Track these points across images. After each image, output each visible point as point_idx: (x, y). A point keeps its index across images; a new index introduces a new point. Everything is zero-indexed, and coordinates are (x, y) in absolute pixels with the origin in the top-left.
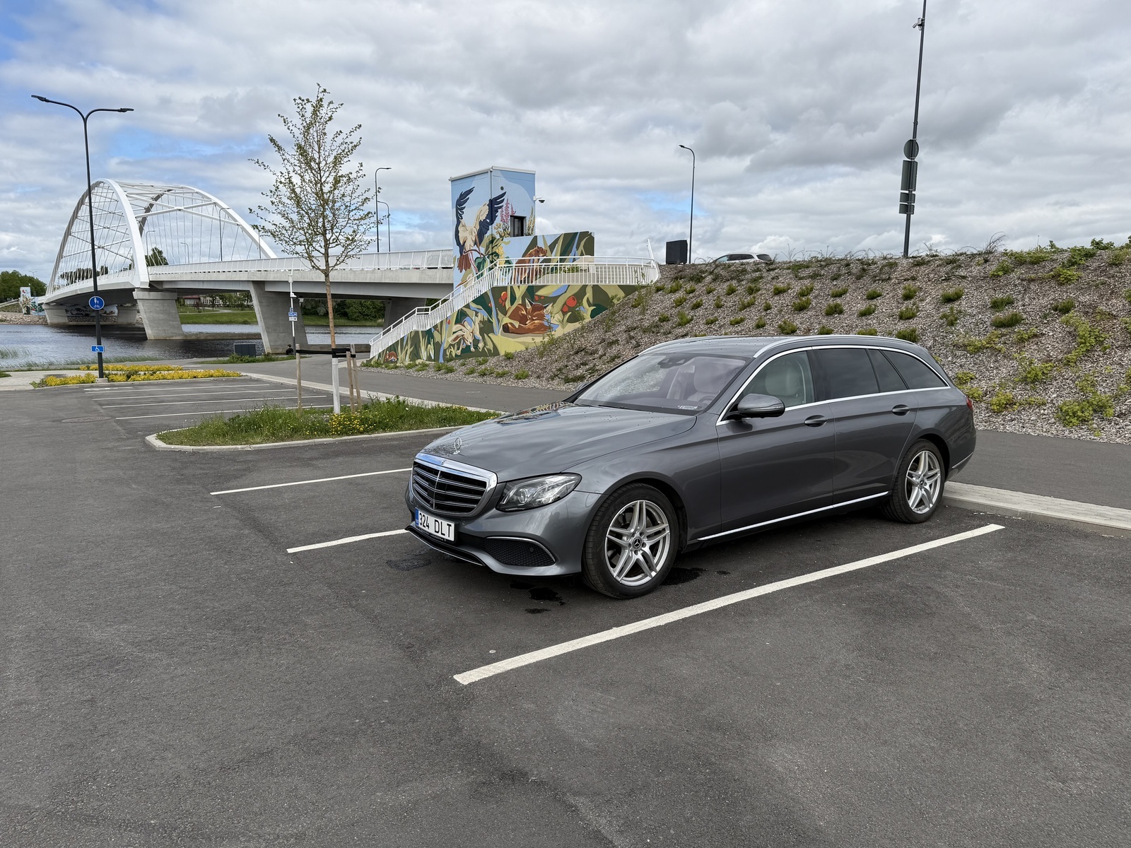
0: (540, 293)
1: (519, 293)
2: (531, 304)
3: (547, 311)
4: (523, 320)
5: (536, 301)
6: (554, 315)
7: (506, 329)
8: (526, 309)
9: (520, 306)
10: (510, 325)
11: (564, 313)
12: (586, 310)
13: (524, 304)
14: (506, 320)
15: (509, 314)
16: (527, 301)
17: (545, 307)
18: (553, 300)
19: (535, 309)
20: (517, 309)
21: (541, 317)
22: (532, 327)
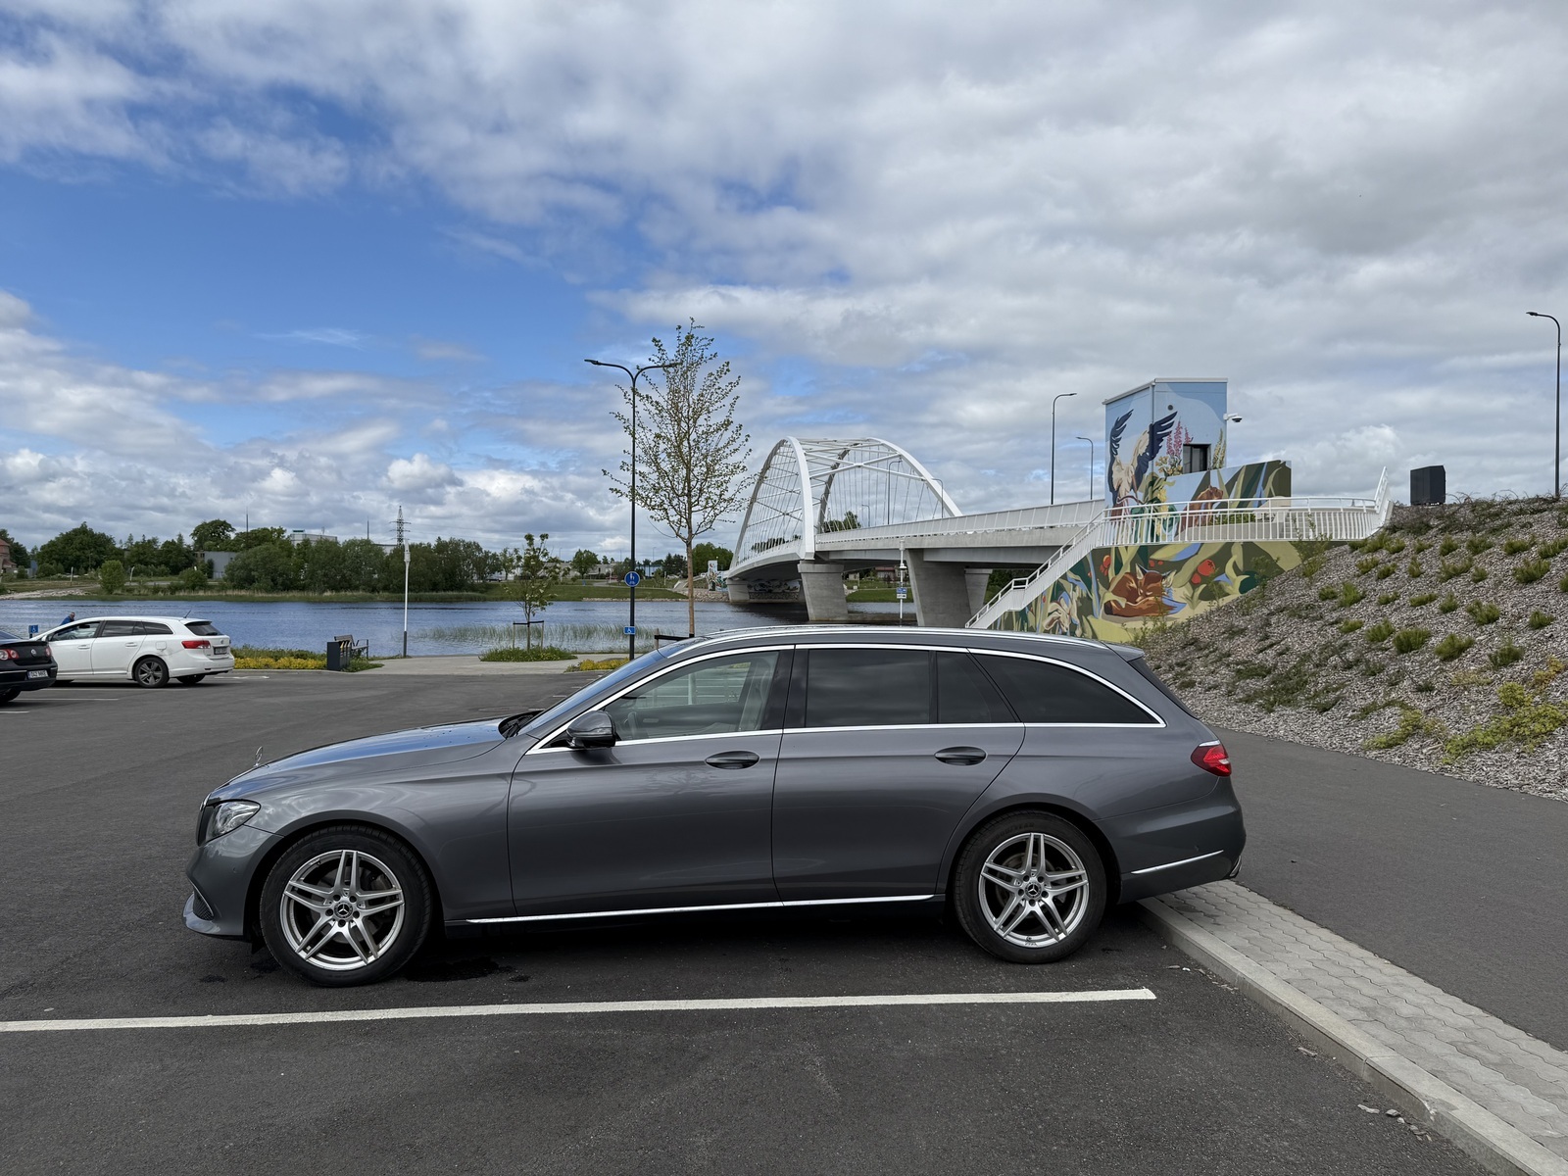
0: (1157, 556)
1: (1126, 558)
2: (1144, 573)
3: (1167, 583)
4: (1131, 595)
5: (1151, 568)
6: (1177, 589)
7: (1109, 609)
8: (1136, 580)
9: (1128, 576)
10: (1113, 604)
11: (1195, 586)
12: (1232, 581)
13: (1133, 573)
14: (1109, 596)
15: (1112, 587)
16: (1138, 568)
17: (1164, 577)
18: (1177, 566)
19: (1149, 579)
20: (1124, 580)
21: (1159, 592)
22: (1145, 607)
